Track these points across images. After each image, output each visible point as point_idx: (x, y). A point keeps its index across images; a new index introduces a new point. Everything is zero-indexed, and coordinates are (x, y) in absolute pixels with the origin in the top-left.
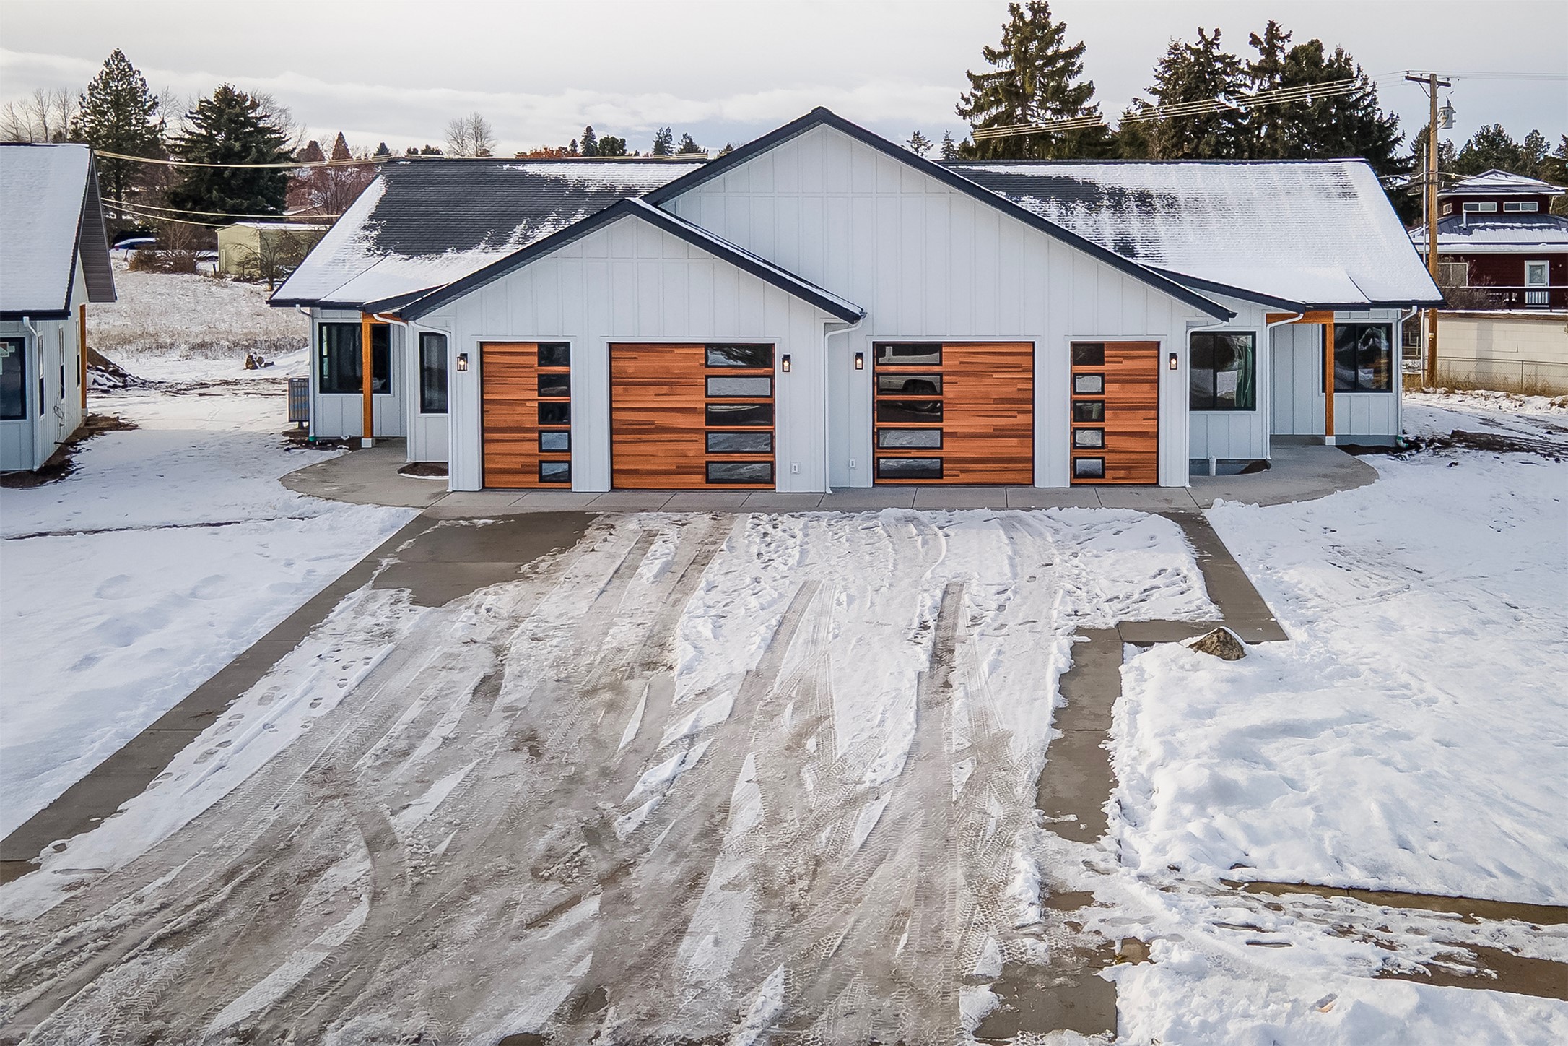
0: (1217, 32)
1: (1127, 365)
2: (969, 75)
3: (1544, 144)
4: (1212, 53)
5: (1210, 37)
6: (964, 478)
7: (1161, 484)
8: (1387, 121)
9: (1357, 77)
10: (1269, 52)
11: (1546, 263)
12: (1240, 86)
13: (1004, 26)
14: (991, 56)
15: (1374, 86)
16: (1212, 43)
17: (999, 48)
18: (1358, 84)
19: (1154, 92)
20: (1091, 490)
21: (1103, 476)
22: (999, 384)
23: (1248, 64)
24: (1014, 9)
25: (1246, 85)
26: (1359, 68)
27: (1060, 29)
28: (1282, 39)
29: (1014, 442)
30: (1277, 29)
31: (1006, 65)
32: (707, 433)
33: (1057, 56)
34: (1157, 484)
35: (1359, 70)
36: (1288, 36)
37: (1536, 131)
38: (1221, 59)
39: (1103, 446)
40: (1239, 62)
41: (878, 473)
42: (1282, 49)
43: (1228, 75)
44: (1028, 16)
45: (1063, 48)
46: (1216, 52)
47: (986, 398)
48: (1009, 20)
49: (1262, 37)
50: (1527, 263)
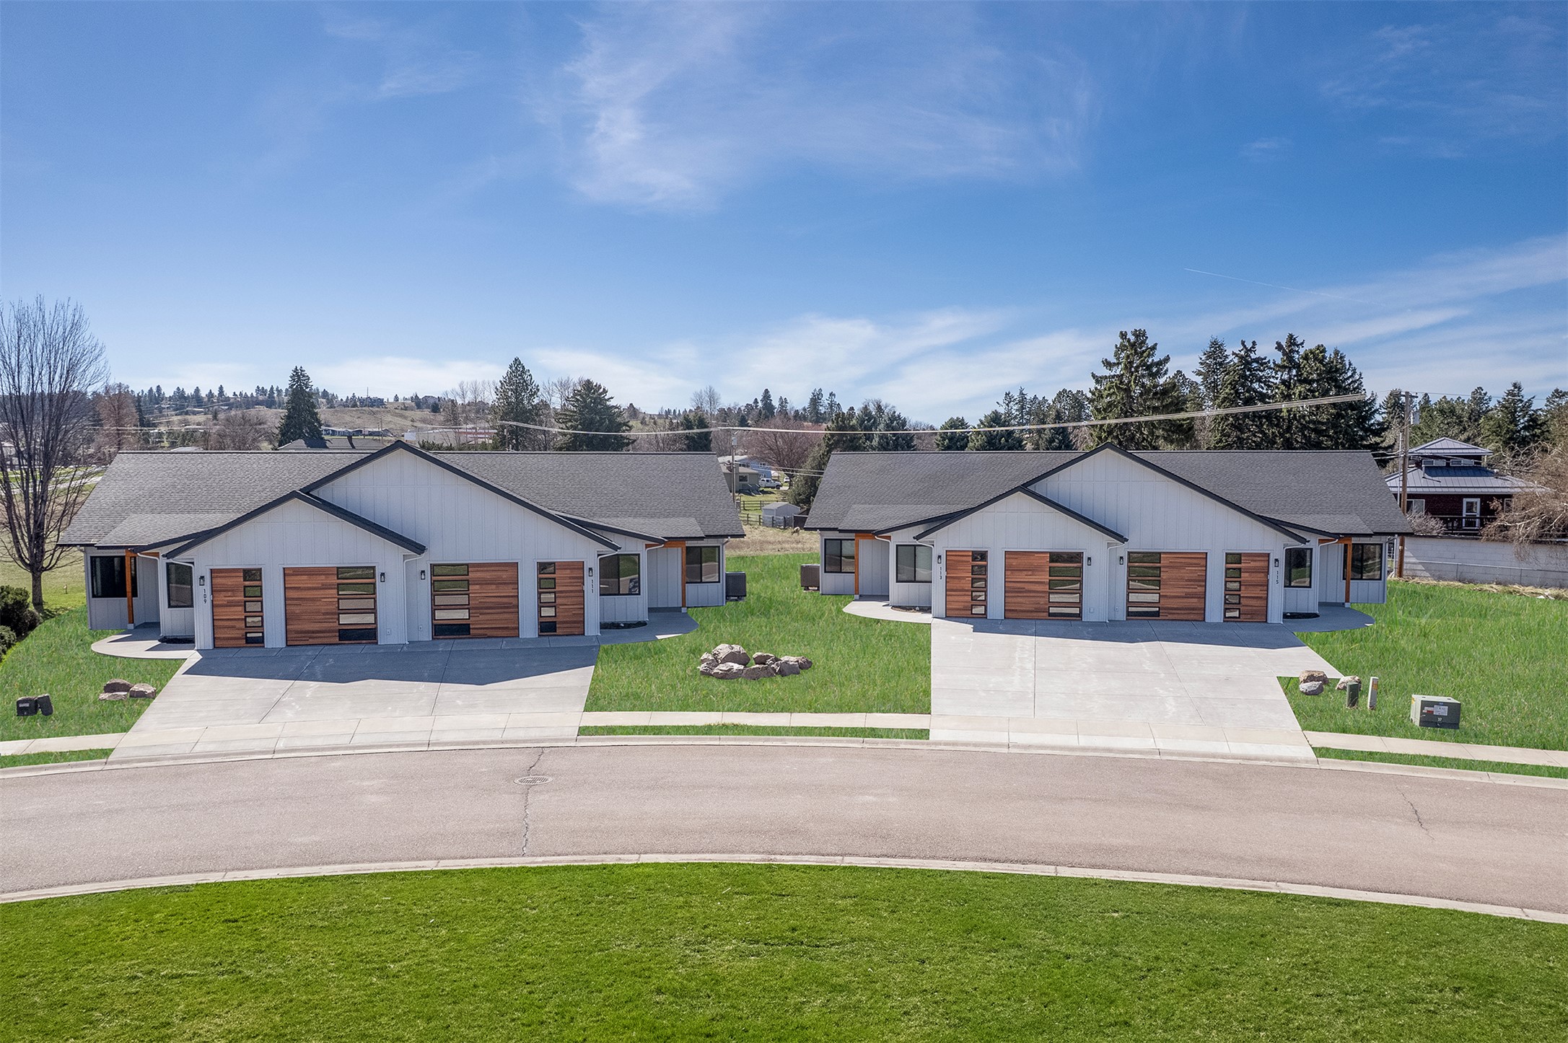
0: (1254, 343)
1: (1253, 564)
2: (1094, 376)
3: (1486, 398)
4: (1250, 357)
5: (1249, 346)
6: (1170, 617)
7: (1269, 622)
8: (1370, 399)
9: (1349, 369)
10: (1288, 356)
11: (1478, 500)
12: (1270, 377)
13: (1116, 345)
14: (1108, 364)
15: (1361, 375)
16: (1250, 350)
17: (1114, 360)
18: (1349, 374)
19: (1199, 373)
20: (1234, 624)
21: (1239, 617)
22: (1187, 573)
23: (1274, 363)
24: (1123, 335)
25: (1273, 377)
26: (1350, 363)
27: (1154, 348)
28: (1298, 346)
29: (1196, 600)
30: (1295, 339)
31: (1118, 371)
32: (1050, 593)
33: (1153, 364)
34: (1266, 622)
35: (1350, 364)
36: (1302, 343)
37: (1481, 388)
38: (1256, 360)
39: (1239, 603)
40: (1269, 362)
41: (1129, 614)
42: (1298, 352)
43: (1262, 371)
44: (1132, 339)
45: (1156, 359)
46: (1253, 356)
47: (1182, 579)
48: (1119, 341)
49: (1284, 344)
50: (1465, 500)
